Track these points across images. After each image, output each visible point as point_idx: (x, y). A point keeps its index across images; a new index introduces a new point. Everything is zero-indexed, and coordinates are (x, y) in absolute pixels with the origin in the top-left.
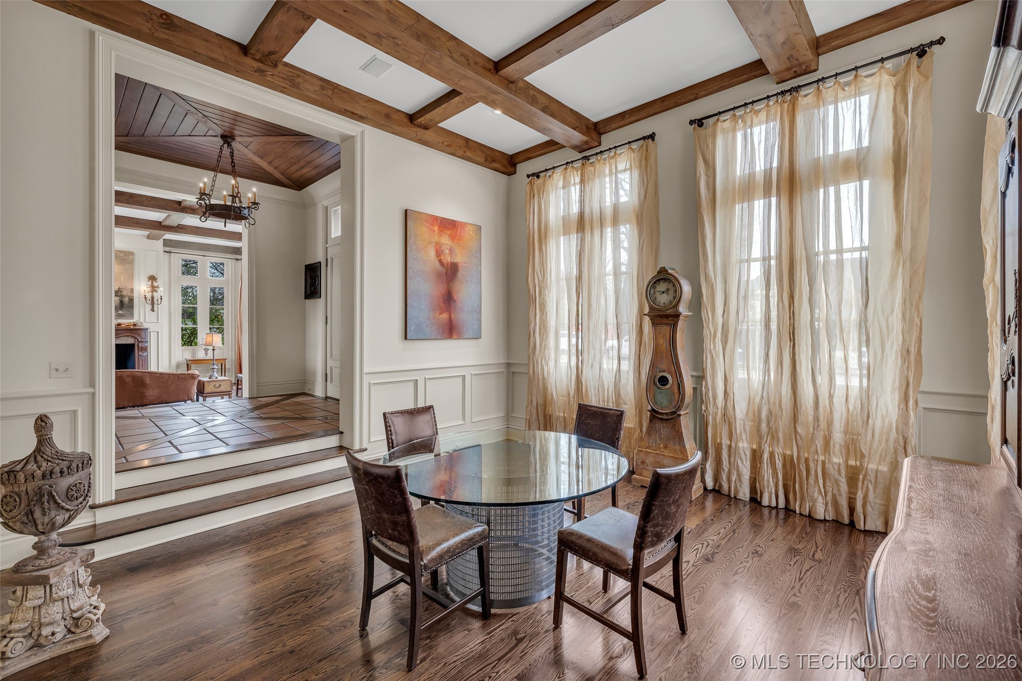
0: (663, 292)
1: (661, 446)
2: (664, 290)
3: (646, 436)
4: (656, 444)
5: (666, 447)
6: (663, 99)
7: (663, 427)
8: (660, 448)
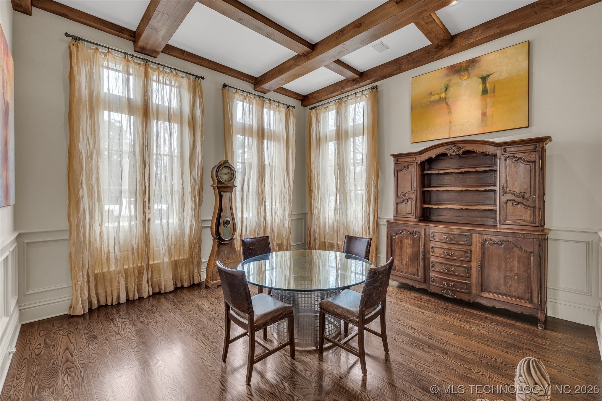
0: (226, 174)
1: (226, 259)
2: (226, 172)
3: (216, 256)
4: (222, 259)
5: (228, 258)
6: (210, 62)
7: (226, 248)
8: (225, 260)
